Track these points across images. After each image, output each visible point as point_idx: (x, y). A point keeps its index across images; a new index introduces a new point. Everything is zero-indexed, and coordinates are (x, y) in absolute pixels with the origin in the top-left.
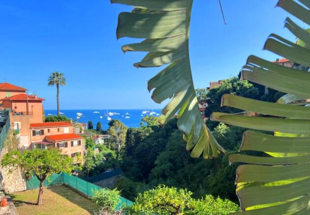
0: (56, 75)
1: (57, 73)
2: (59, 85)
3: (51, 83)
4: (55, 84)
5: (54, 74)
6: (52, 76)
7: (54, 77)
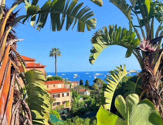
0: (54, 50)
1: (55, 49)
2: (57, 56)
3: (51, 55)
4: (54, 56)
5: (53, 49)
6: (52, 50)
7: (53, 51)
